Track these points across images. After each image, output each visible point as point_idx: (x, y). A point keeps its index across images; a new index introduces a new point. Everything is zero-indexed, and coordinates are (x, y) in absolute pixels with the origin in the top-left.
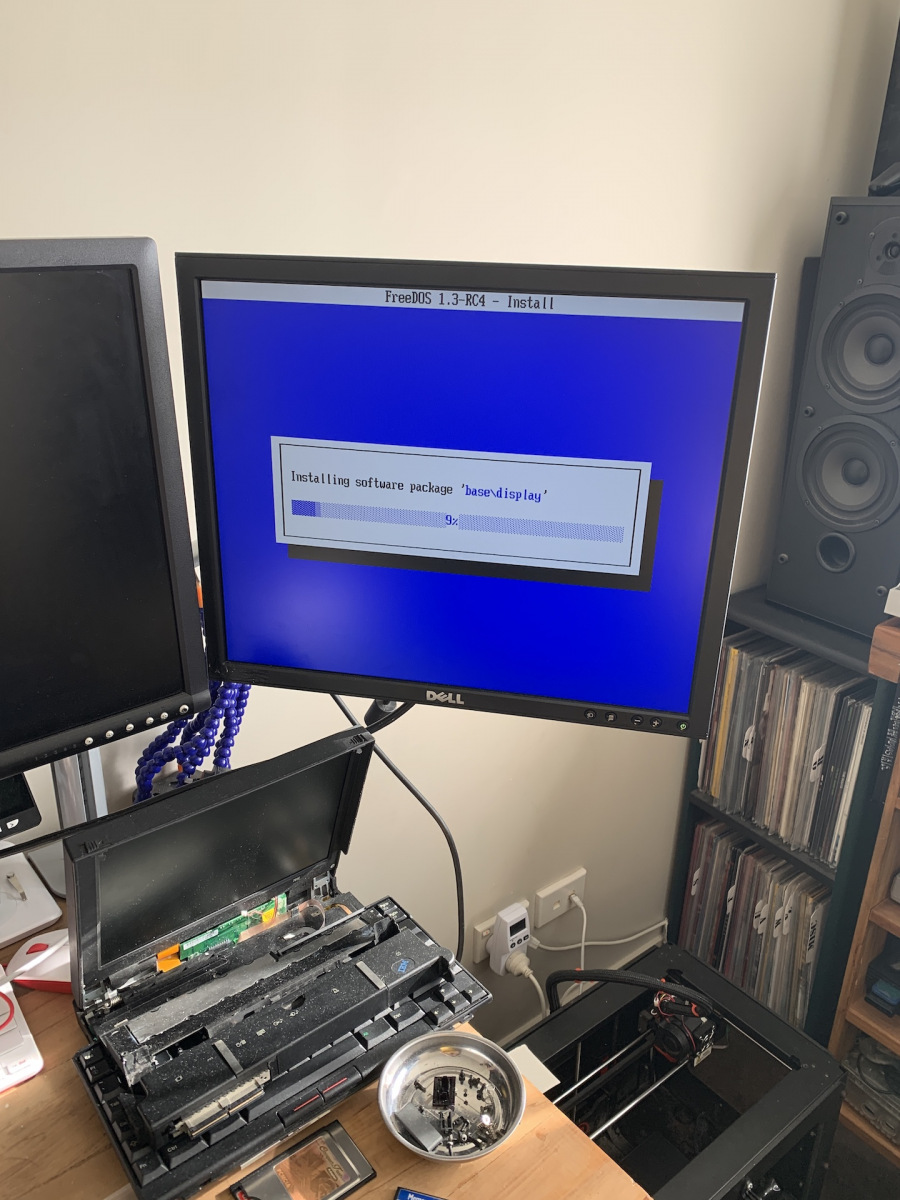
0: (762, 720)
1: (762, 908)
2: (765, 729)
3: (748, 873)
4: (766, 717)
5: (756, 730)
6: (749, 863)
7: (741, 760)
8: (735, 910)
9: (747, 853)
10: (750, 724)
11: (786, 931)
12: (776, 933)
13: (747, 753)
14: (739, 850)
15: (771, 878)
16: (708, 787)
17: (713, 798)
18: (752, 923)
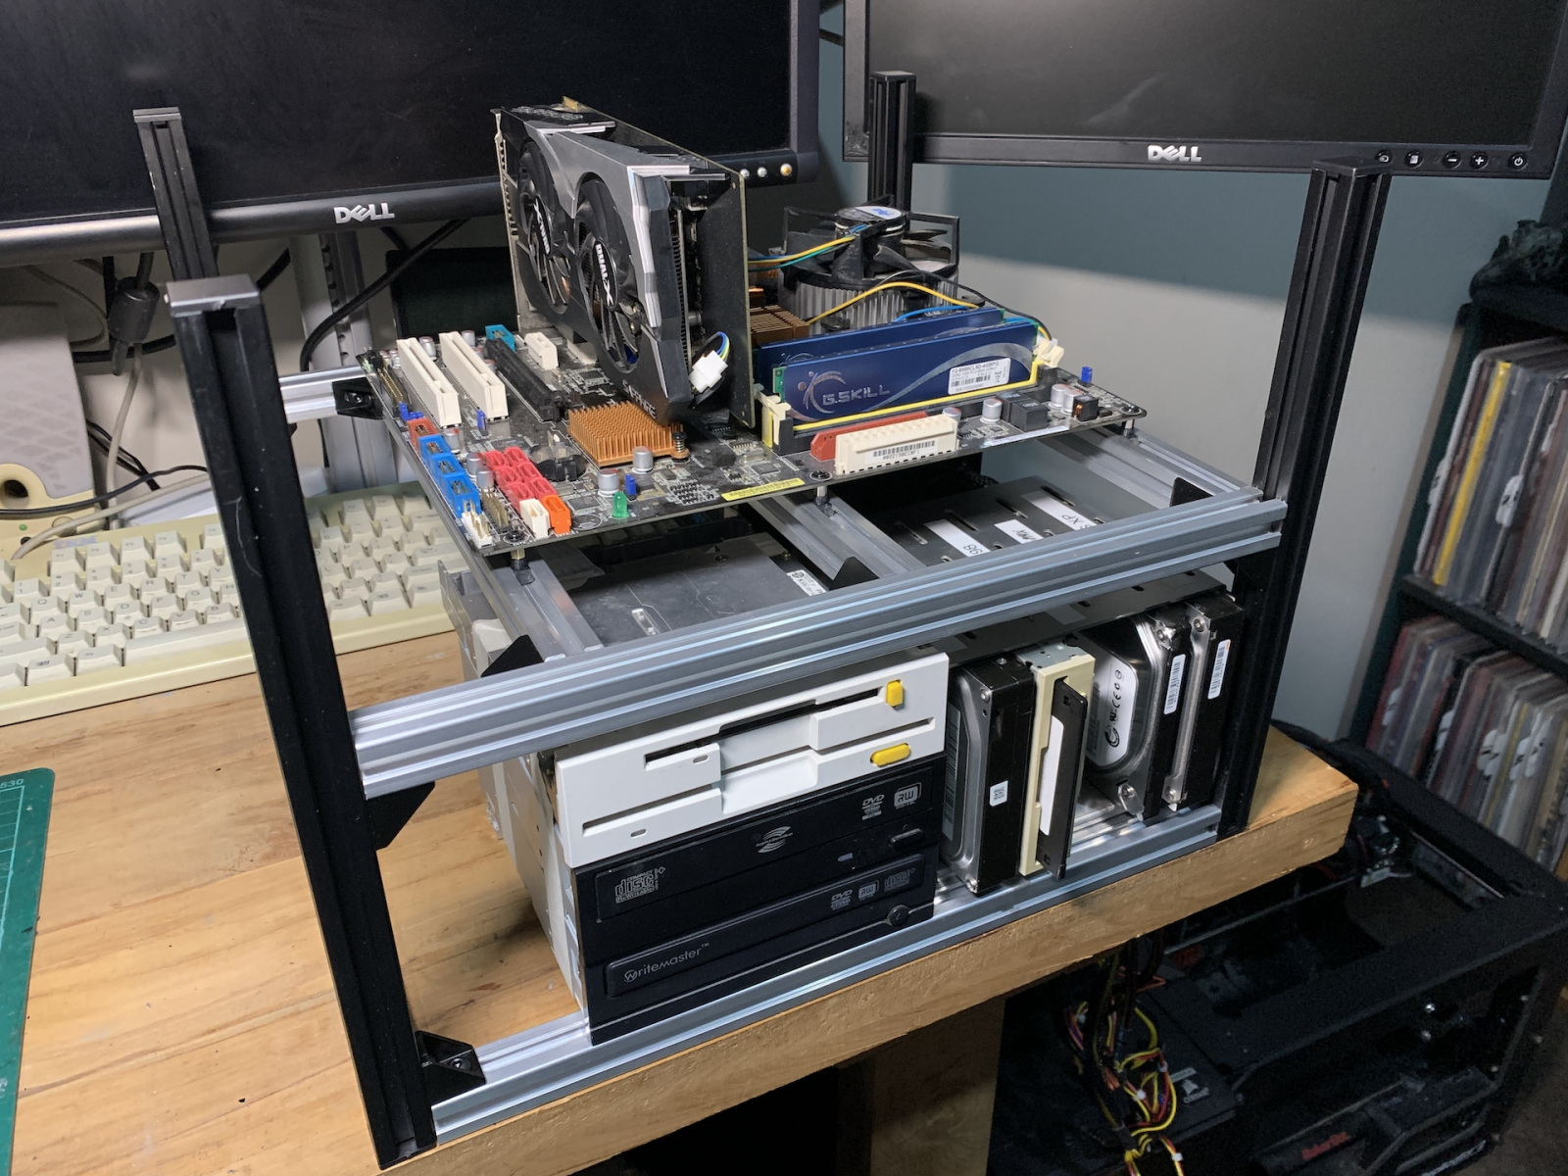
0: (1537, 465)
1: (1494, 740)
2: (1538, 481)
3: (1478, 692)
4: (1544, 463)
5: (1526, 481)
6: (1481, 677)
7: (1492, 524)
8: (1449, 744)
9: (1481, 665)
10: (1515, 473)
11: (1530, 772)
12: (1514, 774)
13: (1505, 515)
14: (1467, 660)
15: (1517, 698)
16: (1431, 572)
17: (1436, 587)
18: (1475, 760)
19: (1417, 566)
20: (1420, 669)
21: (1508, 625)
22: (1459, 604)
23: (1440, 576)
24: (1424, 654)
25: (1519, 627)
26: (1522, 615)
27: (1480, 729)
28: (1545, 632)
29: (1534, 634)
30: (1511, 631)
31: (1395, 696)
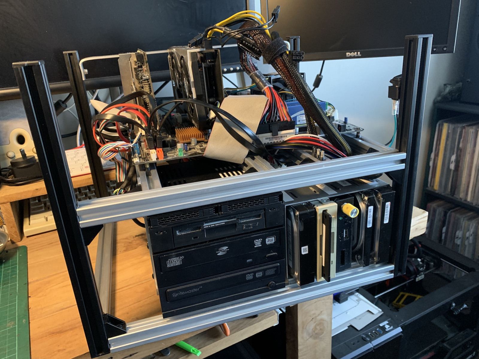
1: (459, 234)
2: (460, 156)
3: (452, 220)
4: (461, 150)
5: (457, 156)
6: (453, 215)
7: (449, 170)
8: (446, 237)
9: (452, 212)
10: (453, 154)
11: (471, 242)
12: (466, 243)
13: (452, 166)
14: (447, 211)
15: (464, 220)
16: (433, 186)
17: (435, 190)
18: (454, 241)
19: (429, 185)
20: (434, 215)
21: (457, 199)
22: (443, 194)
23: (436, 187)
24: (435, 211)
25: (461, 199)
26: (462, 195)
27: (454, 231)
28: (469, 199)
29: (466, 200)
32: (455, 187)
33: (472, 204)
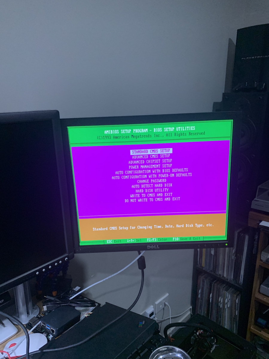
1: (221, 299)
3: (215, 289)
6: (215, 286)
8: (212, 301)
9: (215, 283)
11: (229, 306)
12: (226, 307)
13: (212, 252)
14: (212, 282)
15: (223, 290)
16: (201, 264)
17: (203, 267)
18: (218, 304)
19: (198, 263)
20: (203, 285)
21: (218, 275)
22: (208, 271)
23: (203, 265)
24: (203, 281)
25: (220, 275)
26: (220, 272)
27: (217, 297)
28: (225, 276)
29: (223, 276)
30: (219, 276)
31: (200, 291)
32: (216, 266)
33: (228, 279)
